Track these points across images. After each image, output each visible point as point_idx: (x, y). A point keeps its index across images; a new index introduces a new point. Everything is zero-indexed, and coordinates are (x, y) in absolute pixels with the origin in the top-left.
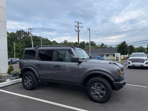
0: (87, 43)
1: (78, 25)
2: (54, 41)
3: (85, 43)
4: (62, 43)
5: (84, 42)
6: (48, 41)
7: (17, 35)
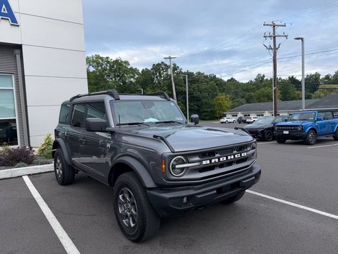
0: (327, 77)
1: (274, 30)
2: (232, 78)
3: (321, 77)
4: (251, 81)
5: (317, 76)
6: (216, 81)
7: (153, 73)
